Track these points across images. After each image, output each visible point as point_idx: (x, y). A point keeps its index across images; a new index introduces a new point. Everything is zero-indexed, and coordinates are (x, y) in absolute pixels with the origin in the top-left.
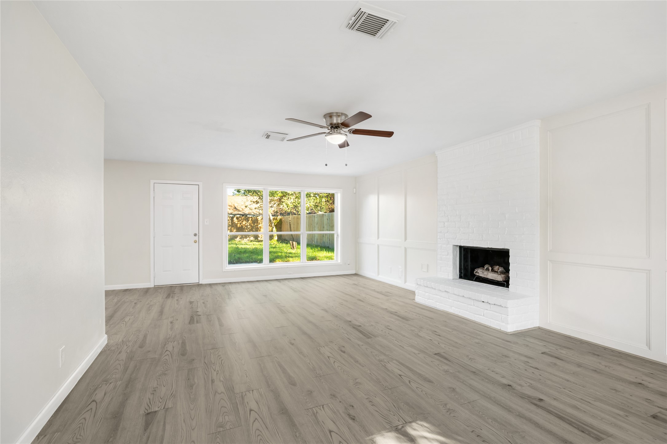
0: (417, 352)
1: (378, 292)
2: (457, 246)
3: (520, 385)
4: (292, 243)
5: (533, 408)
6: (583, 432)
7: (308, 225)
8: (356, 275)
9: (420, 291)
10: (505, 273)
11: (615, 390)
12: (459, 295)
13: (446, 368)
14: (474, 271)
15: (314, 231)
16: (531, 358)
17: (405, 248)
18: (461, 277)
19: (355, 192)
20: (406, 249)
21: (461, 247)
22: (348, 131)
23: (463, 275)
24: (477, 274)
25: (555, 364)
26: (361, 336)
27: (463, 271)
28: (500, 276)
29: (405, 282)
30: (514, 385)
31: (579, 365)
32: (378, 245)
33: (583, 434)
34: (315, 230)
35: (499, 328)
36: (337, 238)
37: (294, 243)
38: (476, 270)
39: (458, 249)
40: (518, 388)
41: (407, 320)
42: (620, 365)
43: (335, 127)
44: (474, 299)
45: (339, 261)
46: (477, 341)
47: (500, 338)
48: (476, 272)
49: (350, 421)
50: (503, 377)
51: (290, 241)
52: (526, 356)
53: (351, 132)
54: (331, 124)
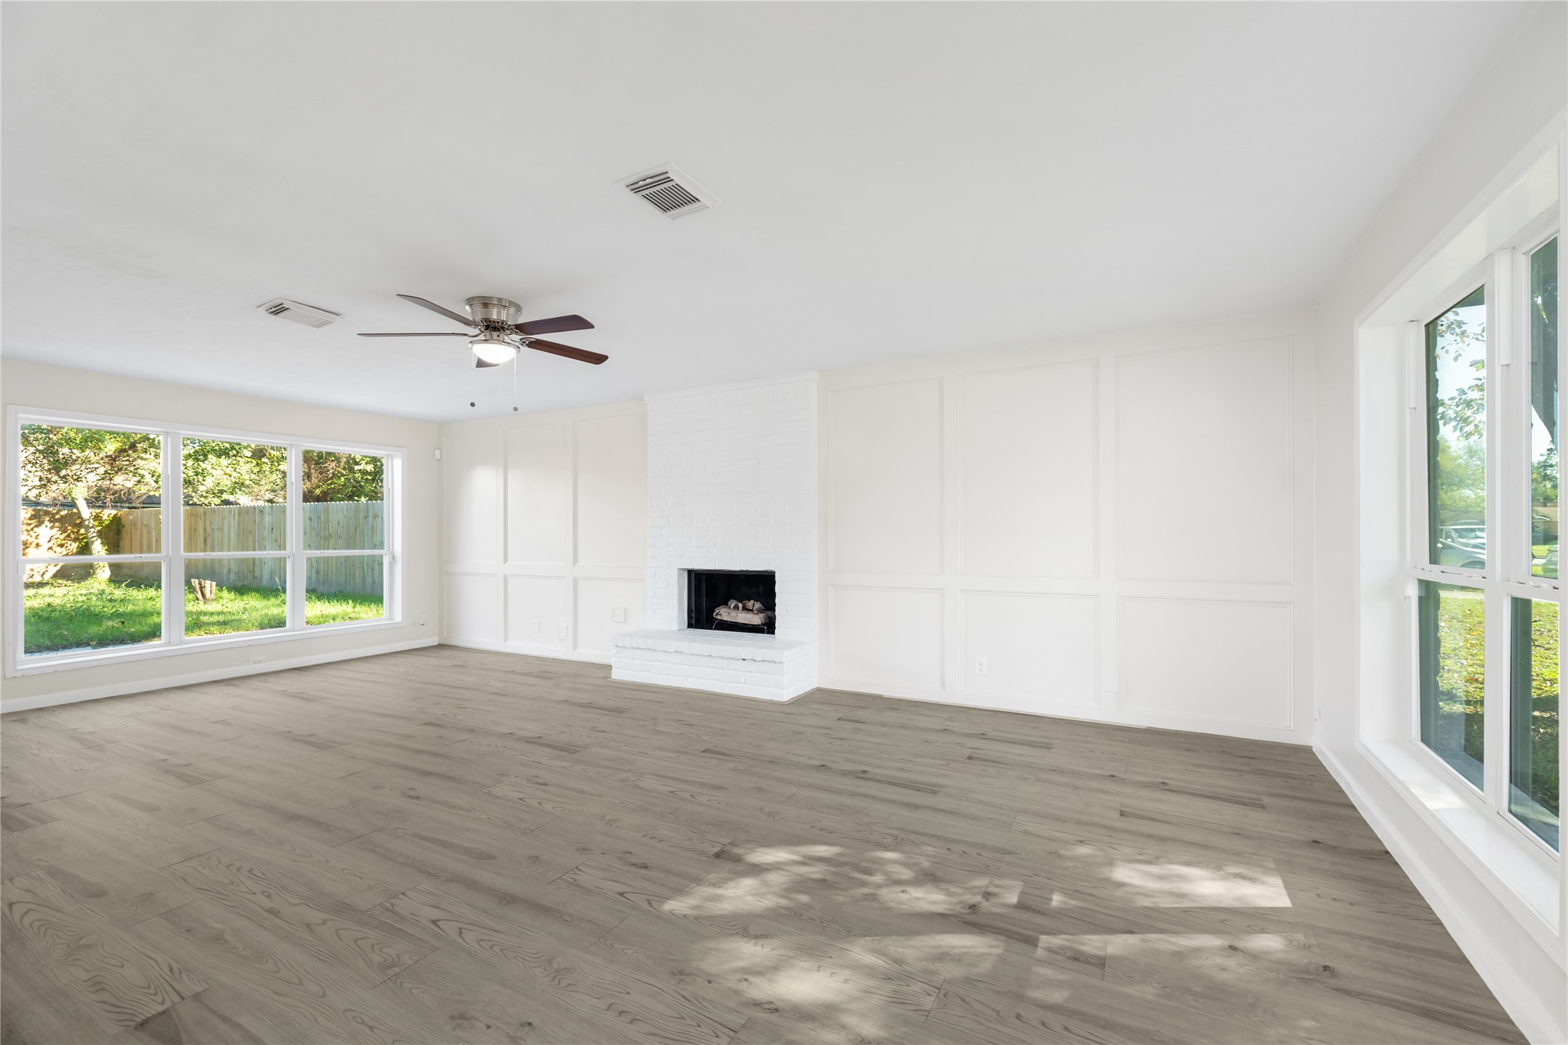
0: (674, 755)
1: (524, 674)
2: (684, 570)
3: (834, 762)
4: (200, 584)
5: (861, 782)
6: (919, 791)
7: (238, 535)
8: (441, 646)
9: (621, 659)
10: (763, 610)
11: (927, 742)
12: (702, 655)
13: (732, 765)
14: (714, 612)
15: (260, 550)
16: (829, 728)
17: (574, 578)
18: (690, 626)
19: (437, 457)
20: (575, 581)
21: (690, 572)
22: (521, 339)
23: (693, 622)
24: (719, 617)
25: (859, 729)
26: (557, 752)
27: (693, 615)
28: (757, 616)
29: (575, 647)
30: (828, 764)
31: (883, 725)
32: (505, 576)
33: (920, 793)
34: (263, 548)
35: (770, 699)
36: (392, 565)
37: (208, 583)
38: (717, 611)
39: (686, 575)
40: (834, 765)
41: (621, 712)
42: (921, 714)
43: (493, 328)
44: (729, 657)
45: (398, 618)
46: (750, 721)
47: (778, 712)
48: (717, 614)
49: (643, 871)
50: (810, 758)
51: (192, 580)
52: (822, 728)
53: (525, 342)
54: (487, 320)
